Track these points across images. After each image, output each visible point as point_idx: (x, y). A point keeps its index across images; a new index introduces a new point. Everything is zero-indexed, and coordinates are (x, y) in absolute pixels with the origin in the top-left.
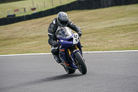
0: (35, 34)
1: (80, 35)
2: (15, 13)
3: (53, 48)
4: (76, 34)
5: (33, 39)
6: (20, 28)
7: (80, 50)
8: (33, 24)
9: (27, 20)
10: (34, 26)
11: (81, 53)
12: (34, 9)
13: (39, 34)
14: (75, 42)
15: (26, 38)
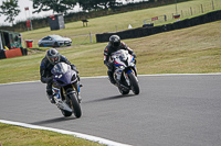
0: (178, 49)
2: (153, 22)
5: (175, 54)
6: (159, 41)
9: (168, 30)
13: (183, 49)
15: (167, 53)
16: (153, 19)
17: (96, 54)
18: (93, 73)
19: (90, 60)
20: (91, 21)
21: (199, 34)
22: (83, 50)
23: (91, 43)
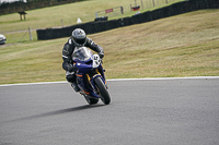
0: (137, 48)
1: (101, 57)
2: (107, 15)
3: (68, 73)
4: (96, 55)
5: (135, 55)
6: (115, 38)
7: (102, 75)
8: (135, 32)
9: (125, 25)
10: (137, 35)
11: (103, 79)
12: (136, 9)
13: (144, 48)
14: (95, 65)
15: (124, 54)
16: (107, 11)
17: (37, 55)
18: (34, 78)
19: (29, 62)
20: (30, 14)
21: (162, 30)
22: (20, 49)
23: (31, 41)
